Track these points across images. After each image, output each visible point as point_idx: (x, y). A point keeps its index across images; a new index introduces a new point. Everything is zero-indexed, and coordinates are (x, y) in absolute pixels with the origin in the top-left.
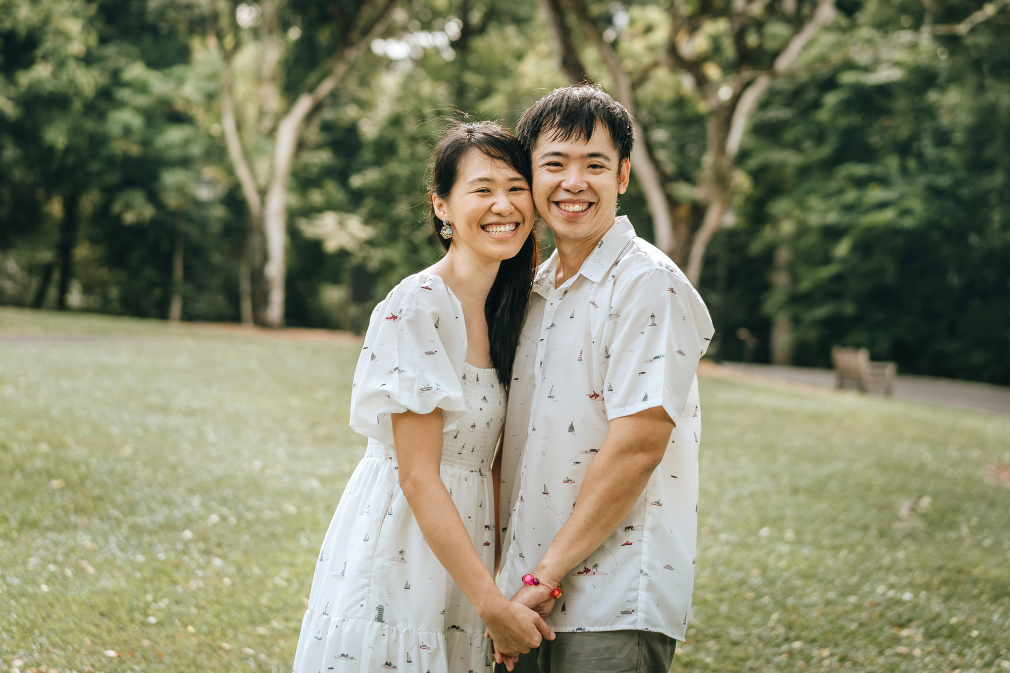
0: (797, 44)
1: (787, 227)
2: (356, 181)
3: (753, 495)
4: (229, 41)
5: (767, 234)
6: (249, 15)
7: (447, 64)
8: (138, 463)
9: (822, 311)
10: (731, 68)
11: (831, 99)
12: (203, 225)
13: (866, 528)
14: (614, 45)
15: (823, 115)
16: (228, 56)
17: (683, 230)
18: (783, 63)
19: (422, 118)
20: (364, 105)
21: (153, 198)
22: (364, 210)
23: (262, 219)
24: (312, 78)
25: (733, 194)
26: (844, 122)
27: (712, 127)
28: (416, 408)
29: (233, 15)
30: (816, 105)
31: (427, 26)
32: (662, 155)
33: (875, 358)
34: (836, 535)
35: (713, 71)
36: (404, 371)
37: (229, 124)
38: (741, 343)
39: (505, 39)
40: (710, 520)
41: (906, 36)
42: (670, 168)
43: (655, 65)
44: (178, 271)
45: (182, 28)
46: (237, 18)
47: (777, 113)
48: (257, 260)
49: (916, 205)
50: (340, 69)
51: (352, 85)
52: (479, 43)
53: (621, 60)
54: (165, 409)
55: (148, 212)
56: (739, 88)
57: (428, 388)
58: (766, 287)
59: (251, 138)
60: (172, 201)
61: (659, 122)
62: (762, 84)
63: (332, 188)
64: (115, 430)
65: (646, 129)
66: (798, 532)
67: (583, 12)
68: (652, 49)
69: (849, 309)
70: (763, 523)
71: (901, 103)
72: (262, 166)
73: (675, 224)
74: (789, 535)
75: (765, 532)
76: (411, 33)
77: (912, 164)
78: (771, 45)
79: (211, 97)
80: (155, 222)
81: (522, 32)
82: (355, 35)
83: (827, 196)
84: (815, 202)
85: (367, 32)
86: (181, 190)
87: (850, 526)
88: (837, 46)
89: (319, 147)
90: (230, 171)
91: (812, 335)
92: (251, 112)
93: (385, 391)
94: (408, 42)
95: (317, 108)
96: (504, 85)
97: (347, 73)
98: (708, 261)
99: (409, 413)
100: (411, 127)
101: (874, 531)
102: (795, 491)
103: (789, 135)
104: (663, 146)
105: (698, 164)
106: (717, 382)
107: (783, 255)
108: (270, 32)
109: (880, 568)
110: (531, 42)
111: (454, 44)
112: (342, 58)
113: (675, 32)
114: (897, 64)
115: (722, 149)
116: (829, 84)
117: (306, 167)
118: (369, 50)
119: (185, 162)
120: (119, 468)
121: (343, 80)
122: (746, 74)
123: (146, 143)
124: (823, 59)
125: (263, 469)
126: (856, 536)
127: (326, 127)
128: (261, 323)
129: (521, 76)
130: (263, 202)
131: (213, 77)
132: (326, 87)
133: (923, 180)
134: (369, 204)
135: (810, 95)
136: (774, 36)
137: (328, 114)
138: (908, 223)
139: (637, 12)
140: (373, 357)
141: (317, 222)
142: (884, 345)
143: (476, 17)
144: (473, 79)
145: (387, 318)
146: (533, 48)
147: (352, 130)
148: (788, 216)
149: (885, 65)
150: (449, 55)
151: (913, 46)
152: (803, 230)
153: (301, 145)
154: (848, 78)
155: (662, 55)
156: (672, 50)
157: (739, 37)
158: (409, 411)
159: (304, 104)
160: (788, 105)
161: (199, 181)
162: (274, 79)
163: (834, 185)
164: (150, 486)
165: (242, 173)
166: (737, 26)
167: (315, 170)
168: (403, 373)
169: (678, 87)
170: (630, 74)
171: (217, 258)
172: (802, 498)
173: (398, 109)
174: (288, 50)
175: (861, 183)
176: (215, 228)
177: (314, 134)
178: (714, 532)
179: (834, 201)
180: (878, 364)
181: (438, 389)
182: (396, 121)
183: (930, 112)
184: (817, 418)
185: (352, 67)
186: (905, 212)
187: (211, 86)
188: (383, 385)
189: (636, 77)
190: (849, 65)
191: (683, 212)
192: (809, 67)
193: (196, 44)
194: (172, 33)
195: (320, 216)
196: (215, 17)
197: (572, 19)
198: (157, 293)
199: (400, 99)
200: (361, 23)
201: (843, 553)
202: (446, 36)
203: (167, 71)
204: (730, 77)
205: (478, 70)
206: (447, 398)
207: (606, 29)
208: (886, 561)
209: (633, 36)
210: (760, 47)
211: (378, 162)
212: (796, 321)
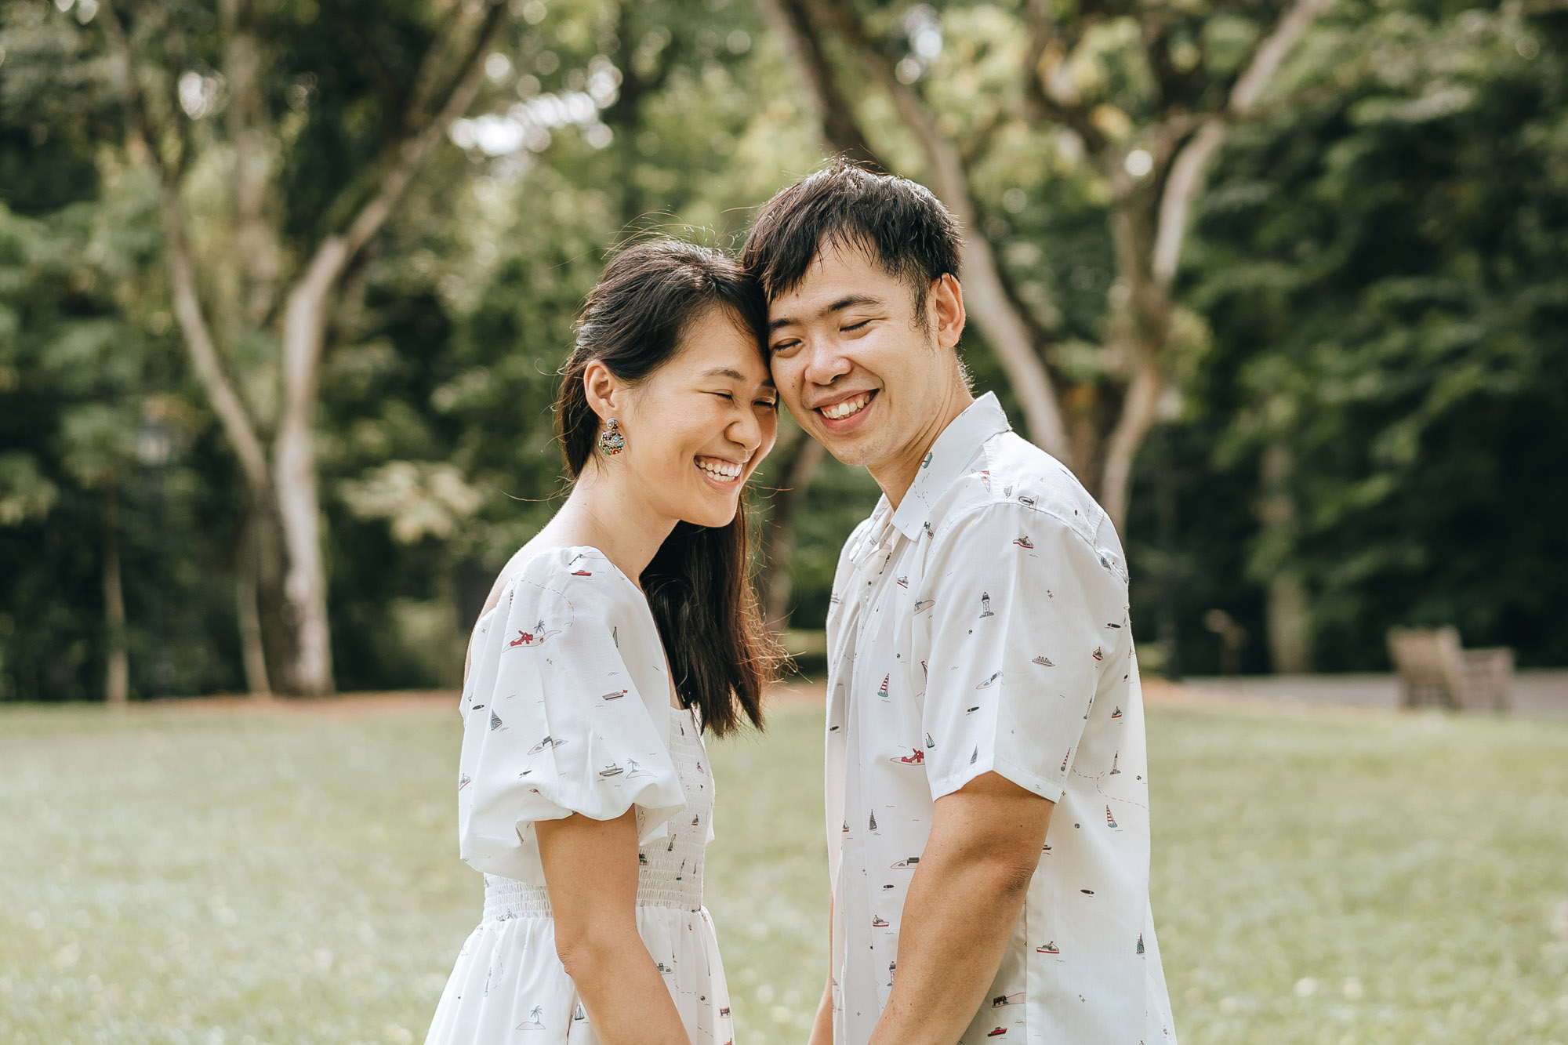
0: (1271, 55)
1: (1281, 411)
2: (446, 398)
3: (1274, 922)
4: (171, 148)
5: (1246, 426)
6: (202, 92)
7: (599, 155)
8: (94, 977)
9: (1359, 565)
10: (1148, 113)
11: (1341, 155)
12: (154, 510)
13: (1493, 960)
14: (920, 89)
15: (1329, 188)
16: (174, 176)
17: (1086, 432)
18: (1247, 95)
19: (561, 265)
20: (445, 248)
21: (51, 467)
22: (465, 454)
23: (271, 487)
24: (342, 204)
25: (1175, 354)
26: (1369, 199)
27: (1123, 229)
28: (593, 809)
29: (173, 97)
30: (1315, 170)
31: (552, 85)
32: (1033, 293)
33: (1470, 641)
34: (1439, 979)
35: (1112, 122)
36: (561, 742)
37: (187, 309)
38: (1215, 639)
39: (705, 94)
40: (1200, 975)
41: (1473, 23)
42: (1049, 315)
43: (1001, 120)
44: (116, 607)
45: (76, 129)
46: (182, 101)
47: (1240, 194)
48: (269, 569)
49: (1519, 346)
50: (396, 182)
51: (420, 213)
52: (658, 109)
53: (937, 115)
54: (129, 872)
55: (45, 496)
56: (1166, 151)
57: (615, 772)
58: (1250, 528)
59: (234, 334)
60: (88, 469)
61: (1016, 229)
62: (1211, 138)
63: (400, 416)
64: (37, 920)
65: (996, 248)
66: (1368, 981)
67: (855, 31)
68: (992, 89)
69: (1414, 556)
70: (1300, 970)
71: (1474, 154)
72: (261, 388)
73: (1069, 421)
74: (1352, 988)
75: (1306, 987)
76: (524, 102)
77: (1506, 267)
78: (1221, 62)
79: (144, 260)
80: (57, 514)
81: (738, 82)
82: (416, 115)
83: (1352, 343)
84: (1329, 357)
85: (439, 105)
86: (103, 445)
87: (1465, 960)
88: (1344, 53)
89: (366, 339)
90: (199, 400)
91: (1346, 610)
92: (227, 284)
93: (528, 785)
94: (517, 119)
95: (355, 263)
96: (717, 187)
97: (409, 189)
98: (1139, 489)
99: (576, 819)
100: (544, 282)
101: (1509, 966)
102: (1352, 905)
103: (1268, 235)
104: (1031, 274)
105: (1101, 305)
106: (1178, 716)
107: (1278, 464)
108: (249, 122)
109: (1529, 1032)
110: (758, 99)
111: (608, 116)
112: (397, 162)
113: (1037, 51)
114: (1460, 78)
115: (1145, 270)
116: (1336, 127)
117: (345, 379)
118: (447, 141)
119: (106, 393)
120: (57, 991)
121: (401, 204)
122: (1180, 122)
123: (25, 362)
124: (1320, 80)
125: (335, 966)
126: (1476, 977)
127: (378, 298)
128: (287, 689)
129: (747, 166)
130: (269, 456)
131: (145, 217)
132: (371, 219)
133: (1531, 296)
134: (473, 441)
135: (1302, 152)
136: (1224, 46)
137: (379, 273)
138: (1507, 383)
139: (956, 21)
140: (496, 722)
141: (377, 486)
142: (1483, 616)
143: (646, 60)
144: (653, 179)
145: (513, 644)
146: (764, 109)
147: (428, 300)
148: (1280, 389)
149: (1438, 83)
150: (601, 137)
151: (1487, 41)
152: (1310, 412)
153: (331, 338)
154: (1370, 112)
155: (1015, 100)
156: (1035, 87)
157: (1158, 51)
158: (575, 813)
159: (331, 257)
160: (1261, 175)
161: (139, 424)
162: (264, 213)
163: (1361, 320)
164: (122, 1018)
165: (224, 401)
166: (1153, 31)
167: (362, 384)
168: (560, 747)
169: (1049, 158)
170: (955, 140)
171: (187, 574)
172: (1368, 918)
173: (514, 250)
174: (284, 153)
175: (1411, 313)
176: (180, 516)
177: (355, 315)
178: (1211, 997)
179: (1366, 353)
180: (1477, 653)
181: (634, 771)
182: (512, 275)
183: (1533, 163)
184: (1375, 766)
185: (418, 177)
186: (1499, 363)
187: (143, 239)
188: (525, 773)
189: (968, 147)
190: (1371, 89)
191: (1083, 398)
192: (1297, 99)
193: (106, 158)
194: (55, 141)
195: (380, 472)
196: (139, 101)
197: (836, 47)
198: (77, 652)
199: (514, 232)
200: (427, 88)
201: (1457, 1011)
202: (590, 100)
203: (54, 217)
204: (1150, 131)
205: (660, 161)
206: (652, 786)
207: (901, 58)
208: (1539, 1018)
209: (956, 69)
210: (1200, 69)
211: (486, 358)
212: (1314, 588)
